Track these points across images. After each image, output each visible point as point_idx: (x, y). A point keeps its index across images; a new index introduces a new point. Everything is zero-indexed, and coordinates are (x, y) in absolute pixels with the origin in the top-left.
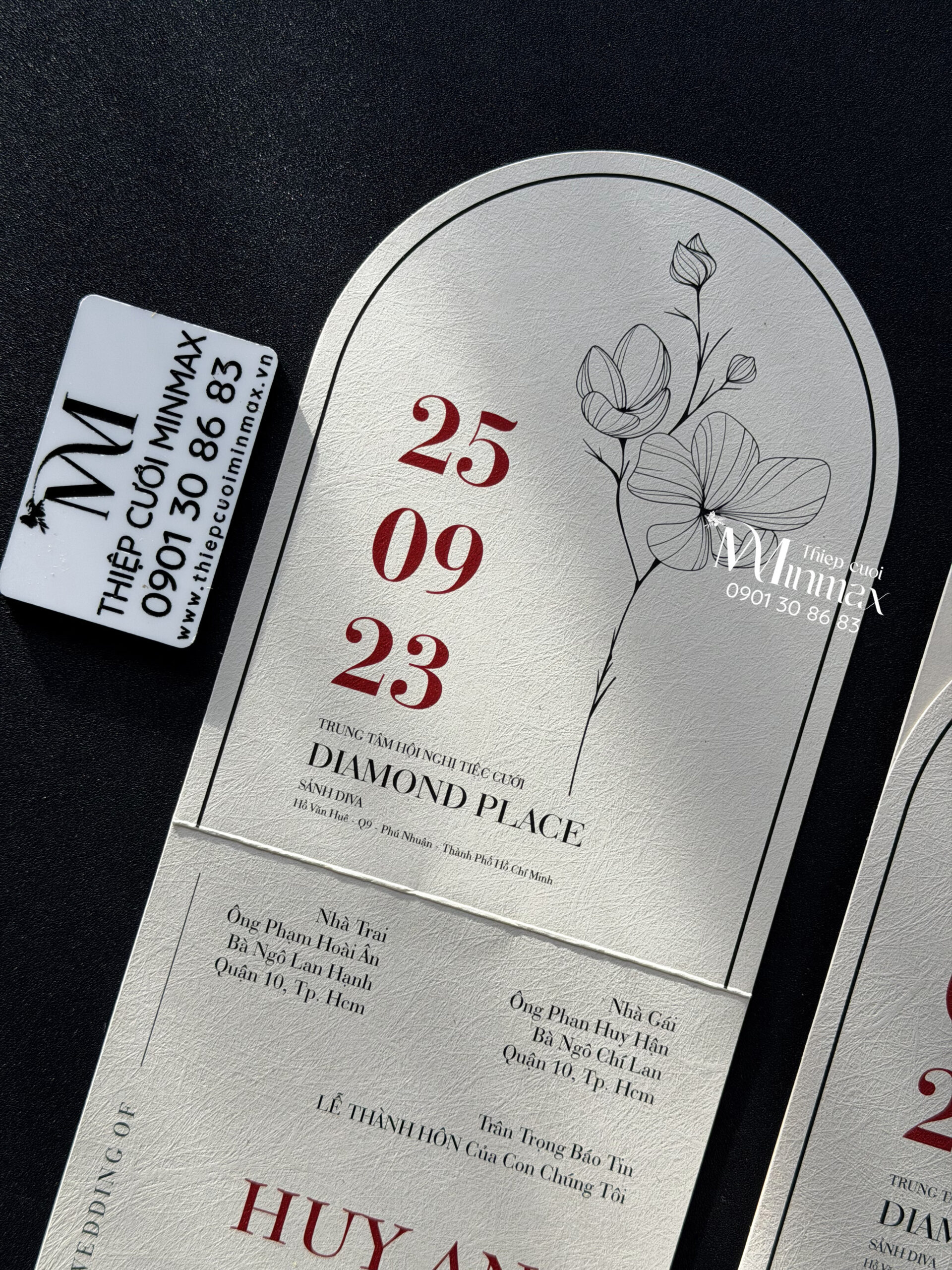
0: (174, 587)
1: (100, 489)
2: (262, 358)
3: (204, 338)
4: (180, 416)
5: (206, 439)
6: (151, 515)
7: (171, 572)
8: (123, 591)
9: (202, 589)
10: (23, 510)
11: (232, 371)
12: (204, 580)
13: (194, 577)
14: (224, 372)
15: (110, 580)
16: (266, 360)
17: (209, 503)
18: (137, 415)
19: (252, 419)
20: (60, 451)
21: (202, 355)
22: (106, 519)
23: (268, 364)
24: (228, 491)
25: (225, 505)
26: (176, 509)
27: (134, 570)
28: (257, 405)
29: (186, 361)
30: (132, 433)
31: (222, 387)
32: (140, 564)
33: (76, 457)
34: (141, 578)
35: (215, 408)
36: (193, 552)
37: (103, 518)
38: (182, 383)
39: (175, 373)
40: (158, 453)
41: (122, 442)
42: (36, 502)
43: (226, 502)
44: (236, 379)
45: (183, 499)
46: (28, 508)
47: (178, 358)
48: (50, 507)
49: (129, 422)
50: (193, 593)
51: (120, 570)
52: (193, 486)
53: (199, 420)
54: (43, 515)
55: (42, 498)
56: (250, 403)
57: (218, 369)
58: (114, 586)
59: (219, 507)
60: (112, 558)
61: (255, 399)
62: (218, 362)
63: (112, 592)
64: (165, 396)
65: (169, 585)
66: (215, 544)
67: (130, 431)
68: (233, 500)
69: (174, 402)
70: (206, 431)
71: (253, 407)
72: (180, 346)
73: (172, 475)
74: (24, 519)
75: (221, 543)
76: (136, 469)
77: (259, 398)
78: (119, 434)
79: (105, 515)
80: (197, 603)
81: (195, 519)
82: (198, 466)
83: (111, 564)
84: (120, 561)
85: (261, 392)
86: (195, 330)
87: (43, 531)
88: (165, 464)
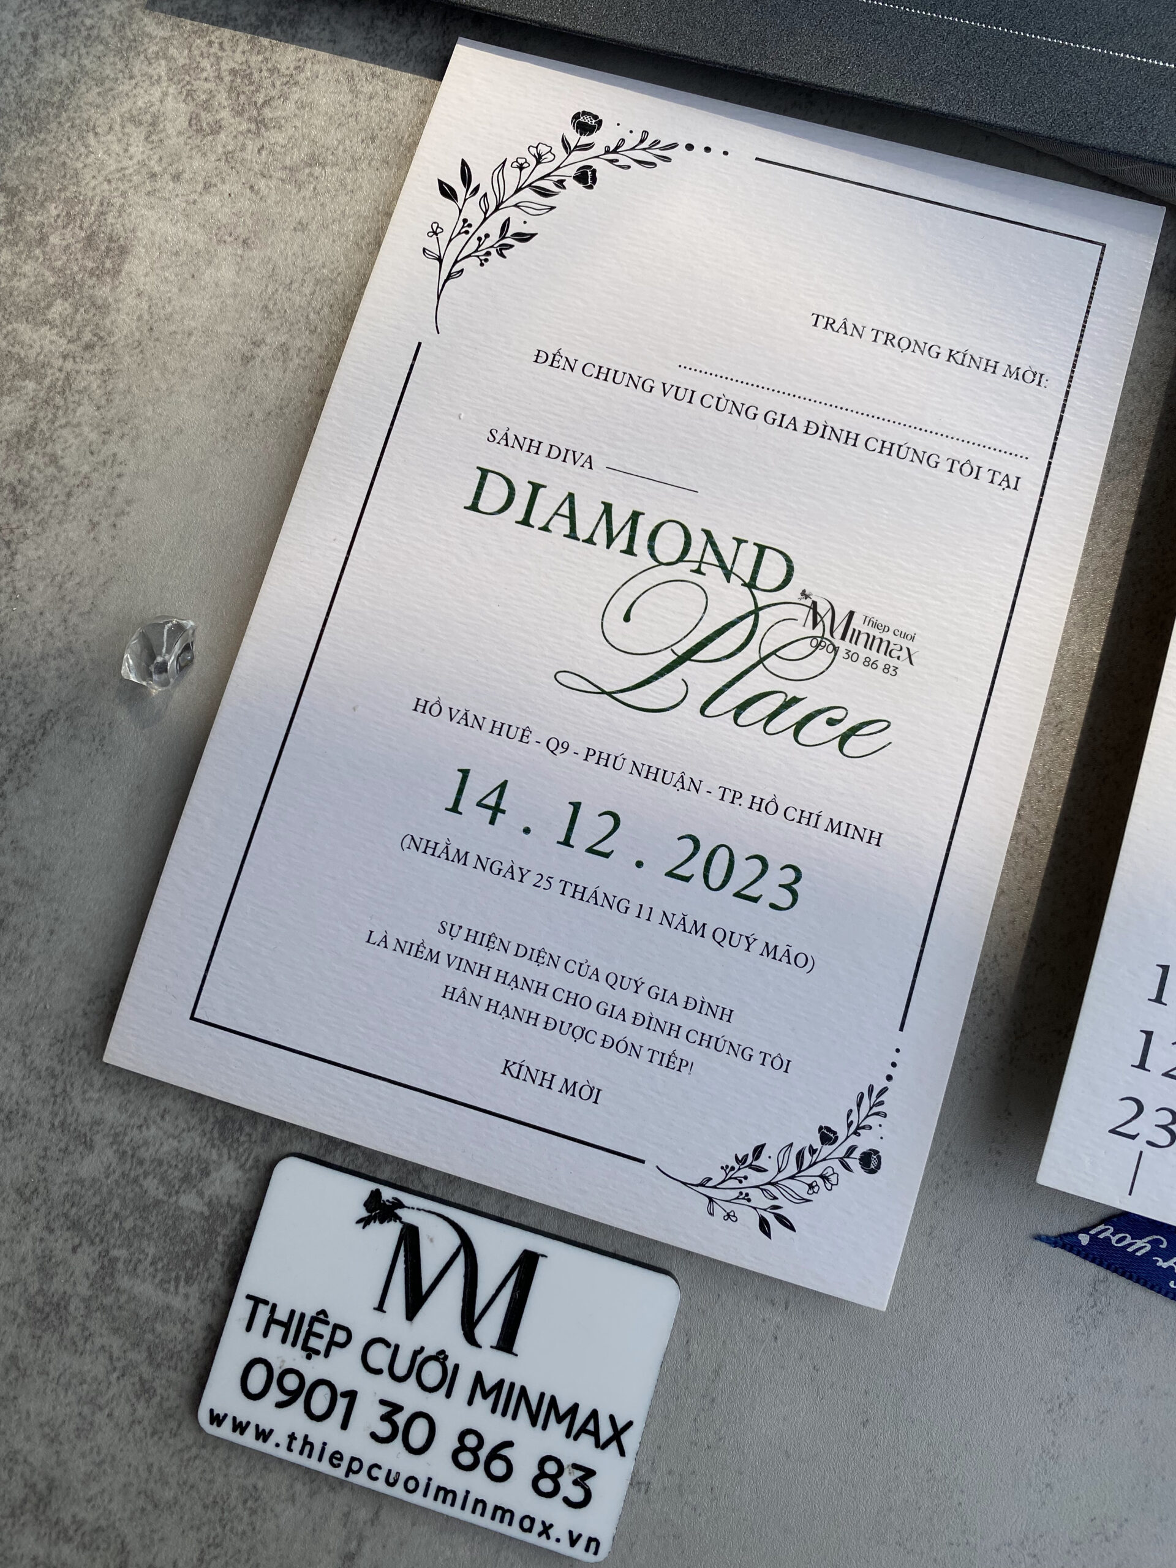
1: (415, 1301)
2: (595, 1540)
3: (622, 1453)
4: (514, 1417)
5: (483, 1454)
6: (379, 1372)
8: (277, 1331)
10: (388, 1194)
11: (577, 1495)
12: (290, 1449)
13: (293, 1434)
15: (293, 1312)
18: (516, 1355)
19: (510, 1524)
20: (466, 1245)
21: (599, 1449)
22: (375, 1309)
26: (387, 1409)
29: (591, 1427)
30: (492, 1347)
32: (314, 1356)
33: (459, 1267)
35: (525, 1467)
36: (328, 1433)
37: (376, 1305)
38: (560, 1420)
39: (574, 1409)
41: (480, 1332)
42: (399, 1212)
44: (566, 1500)
46: (391, 1200)
47: (594, 1415)
49: (506, 1342)
51: (305, 1328)
52: (418, 1433)
53: (509, 1444)
54: (382, 1222)
55: (403, 1220)
56: (533, 1520)
57: (579, 1474)
58: (285, 1319)
59: (390, 1471)
60: (322, 1316)
62: (590, 1473)
63: (277, 1316)
64: (542, 1395)
65: (285, 1398)
66: (339, 1465)
67: (495, 1344)
68: (398, 1491)
69: (534, 1408)
70: (494, 1454)
71: (527, 1524)
72: (612, 1418)
74: (377, 1194)
76: (443, 1352)
78: (489, 1329)
79: (380, 1308)
81: (373, 1435)
82: (446, 1441)
83: (315, 1315)
84: (318, 1328)
87: (358, 1222)
88: (448, 1395)
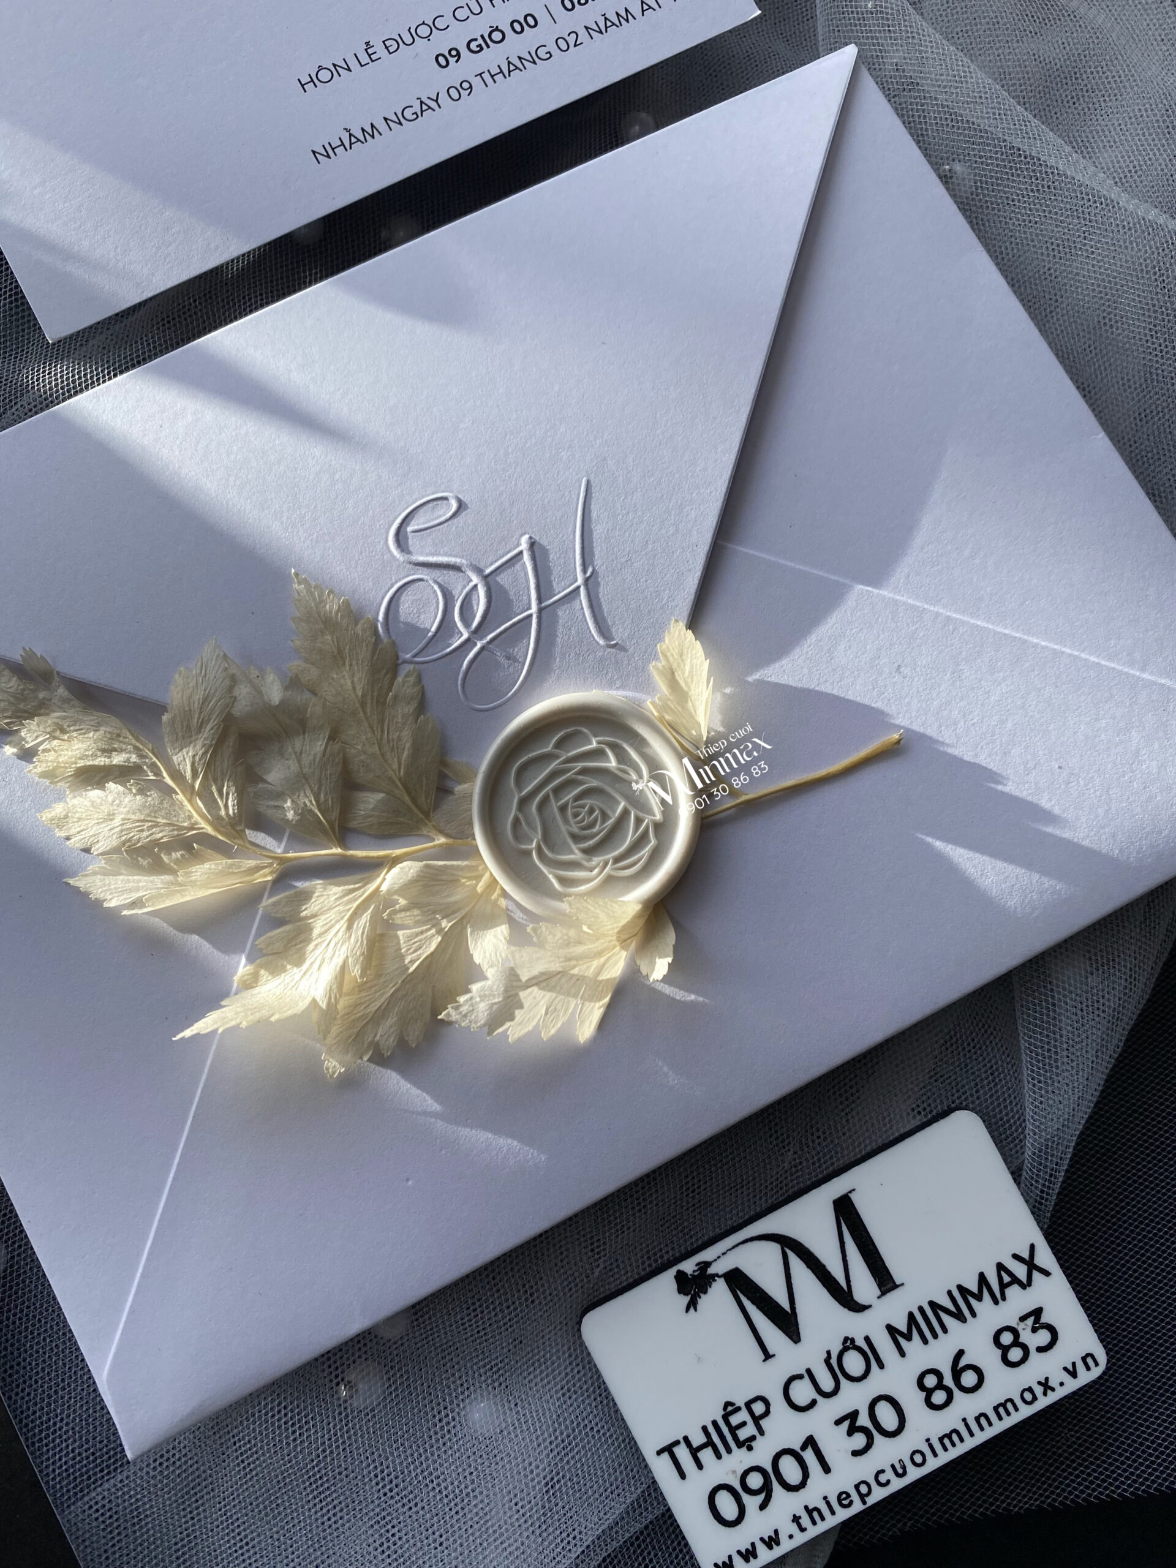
0: (763, 1506)
7: (776, 1486)
9: (791, 1537)
14: (1034, 1330)
16: (1089, 1360)
17: (886, 1453)
23: (1088, 1368)
24: (918, 1458)
25: (900, 1471)
27: (740, 1444)
28: (1035, 1398)
31: (1016, 1343)
34: (738, 1460)
40: (884, 1345)
43: (904, 1467)
45: (864, 1420)
48: (720, 1288)
50: (776, 1532)
61: (1038, 1390)
73: (878, 1382)
75: (857, 1507)
77: (1045, 1394)
80: (770, 1548)
85: (1053, 1389)
86: (1045, 1257)
